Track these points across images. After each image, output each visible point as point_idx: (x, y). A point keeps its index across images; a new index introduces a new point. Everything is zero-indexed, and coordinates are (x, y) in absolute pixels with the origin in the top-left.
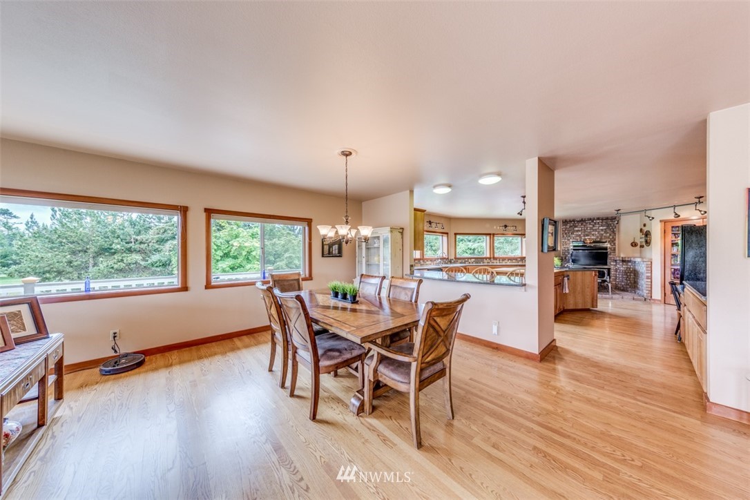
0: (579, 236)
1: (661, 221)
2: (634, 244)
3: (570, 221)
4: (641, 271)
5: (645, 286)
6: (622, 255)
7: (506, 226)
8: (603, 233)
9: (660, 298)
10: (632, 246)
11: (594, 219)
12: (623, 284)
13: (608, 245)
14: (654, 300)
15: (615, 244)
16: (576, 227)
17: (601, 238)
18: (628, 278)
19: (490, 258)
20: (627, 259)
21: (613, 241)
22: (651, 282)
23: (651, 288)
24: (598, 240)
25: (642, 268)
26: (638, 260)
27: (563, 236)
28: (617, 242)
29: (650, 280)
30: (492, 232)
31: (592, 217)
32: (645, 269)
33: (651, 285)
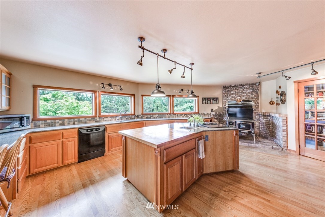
0: (234, 97)
1: (295, 82)
2: (272, 103)
3: (228, 87)
4: (278, 124)
5: (281, 137)
6: (263, 111)
7: (182, 90)
8: (250, 94)
9: (295, 150)
10: (271, 104)
11: (244, 85)
12: (264, 132)
13: (253, 103)
14: (290, 150)
15: (258, 102)
16: (232, 91)
17: (249, 98)
18: (268, 128)
19: (170, 114)
20: (267, 114)
21: (256, 101)
22: (287, 135)
23: (287, 139)
24: (247, 99)
25: (279, 122)
26: (275, 115)
27: (224, 98)
28: (259, 101)
29: (286, 133)
30: (172, 95)
31: (242, 84)
32: (281, 123)
33: (287, 137)
